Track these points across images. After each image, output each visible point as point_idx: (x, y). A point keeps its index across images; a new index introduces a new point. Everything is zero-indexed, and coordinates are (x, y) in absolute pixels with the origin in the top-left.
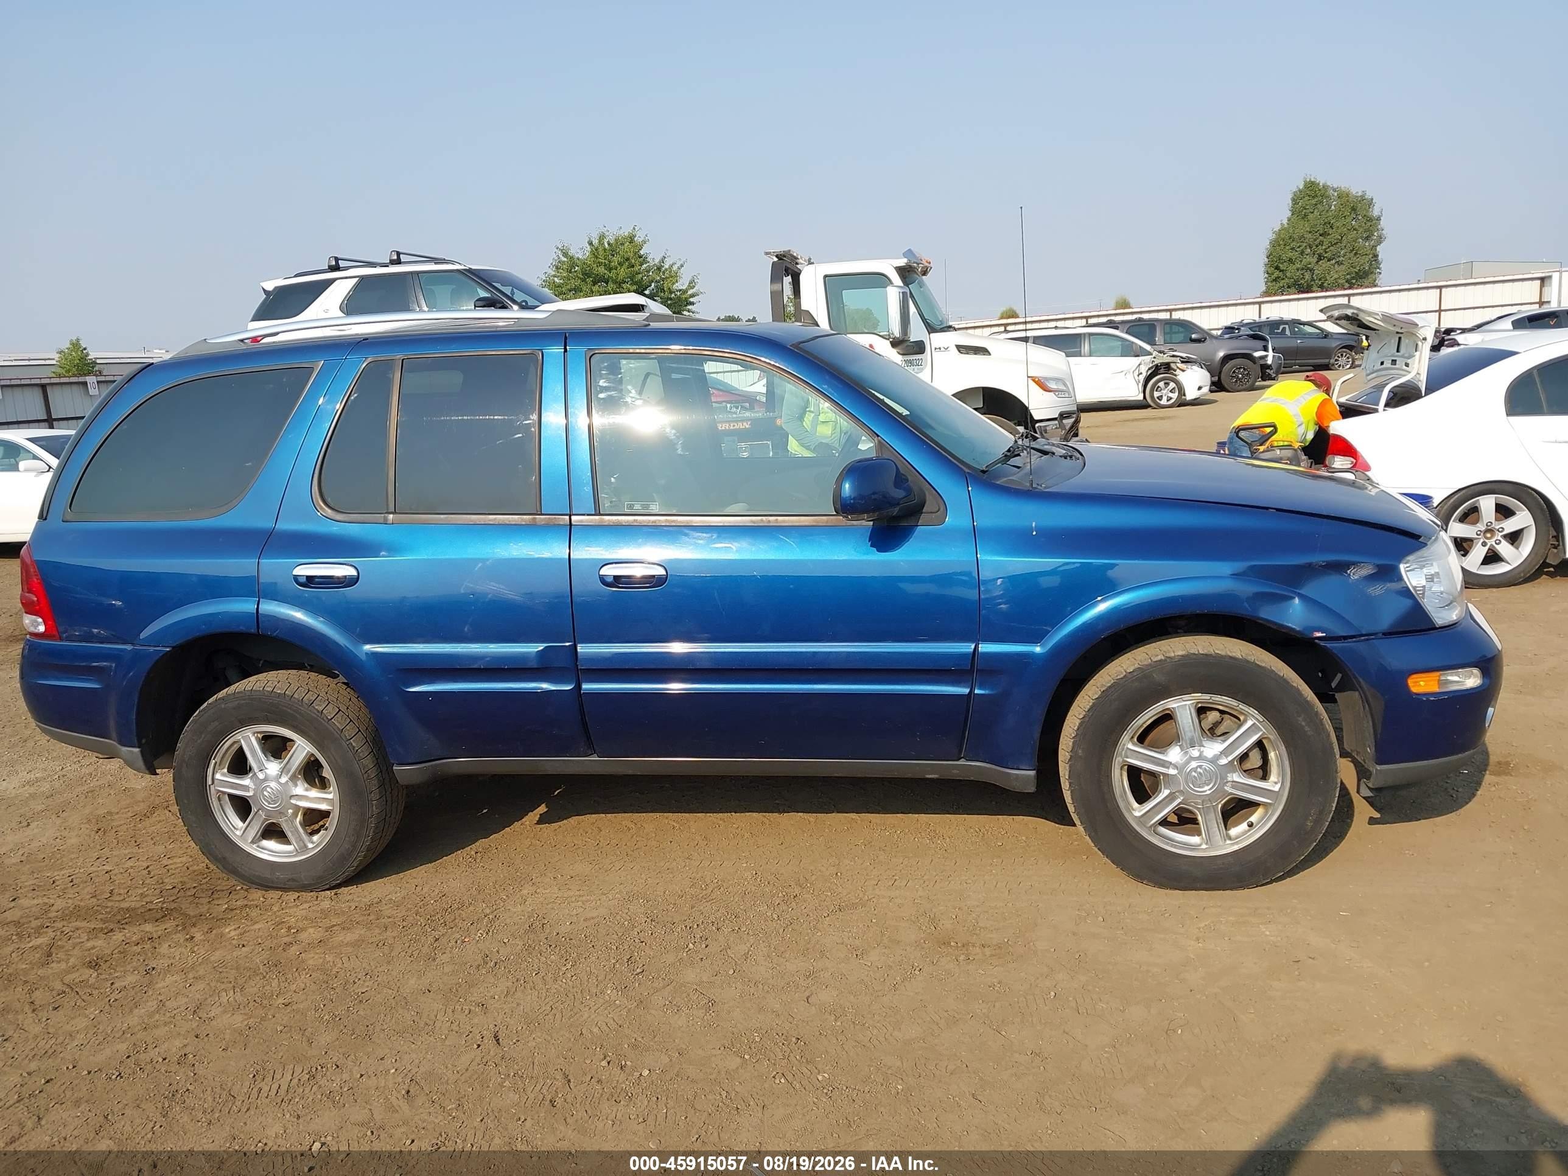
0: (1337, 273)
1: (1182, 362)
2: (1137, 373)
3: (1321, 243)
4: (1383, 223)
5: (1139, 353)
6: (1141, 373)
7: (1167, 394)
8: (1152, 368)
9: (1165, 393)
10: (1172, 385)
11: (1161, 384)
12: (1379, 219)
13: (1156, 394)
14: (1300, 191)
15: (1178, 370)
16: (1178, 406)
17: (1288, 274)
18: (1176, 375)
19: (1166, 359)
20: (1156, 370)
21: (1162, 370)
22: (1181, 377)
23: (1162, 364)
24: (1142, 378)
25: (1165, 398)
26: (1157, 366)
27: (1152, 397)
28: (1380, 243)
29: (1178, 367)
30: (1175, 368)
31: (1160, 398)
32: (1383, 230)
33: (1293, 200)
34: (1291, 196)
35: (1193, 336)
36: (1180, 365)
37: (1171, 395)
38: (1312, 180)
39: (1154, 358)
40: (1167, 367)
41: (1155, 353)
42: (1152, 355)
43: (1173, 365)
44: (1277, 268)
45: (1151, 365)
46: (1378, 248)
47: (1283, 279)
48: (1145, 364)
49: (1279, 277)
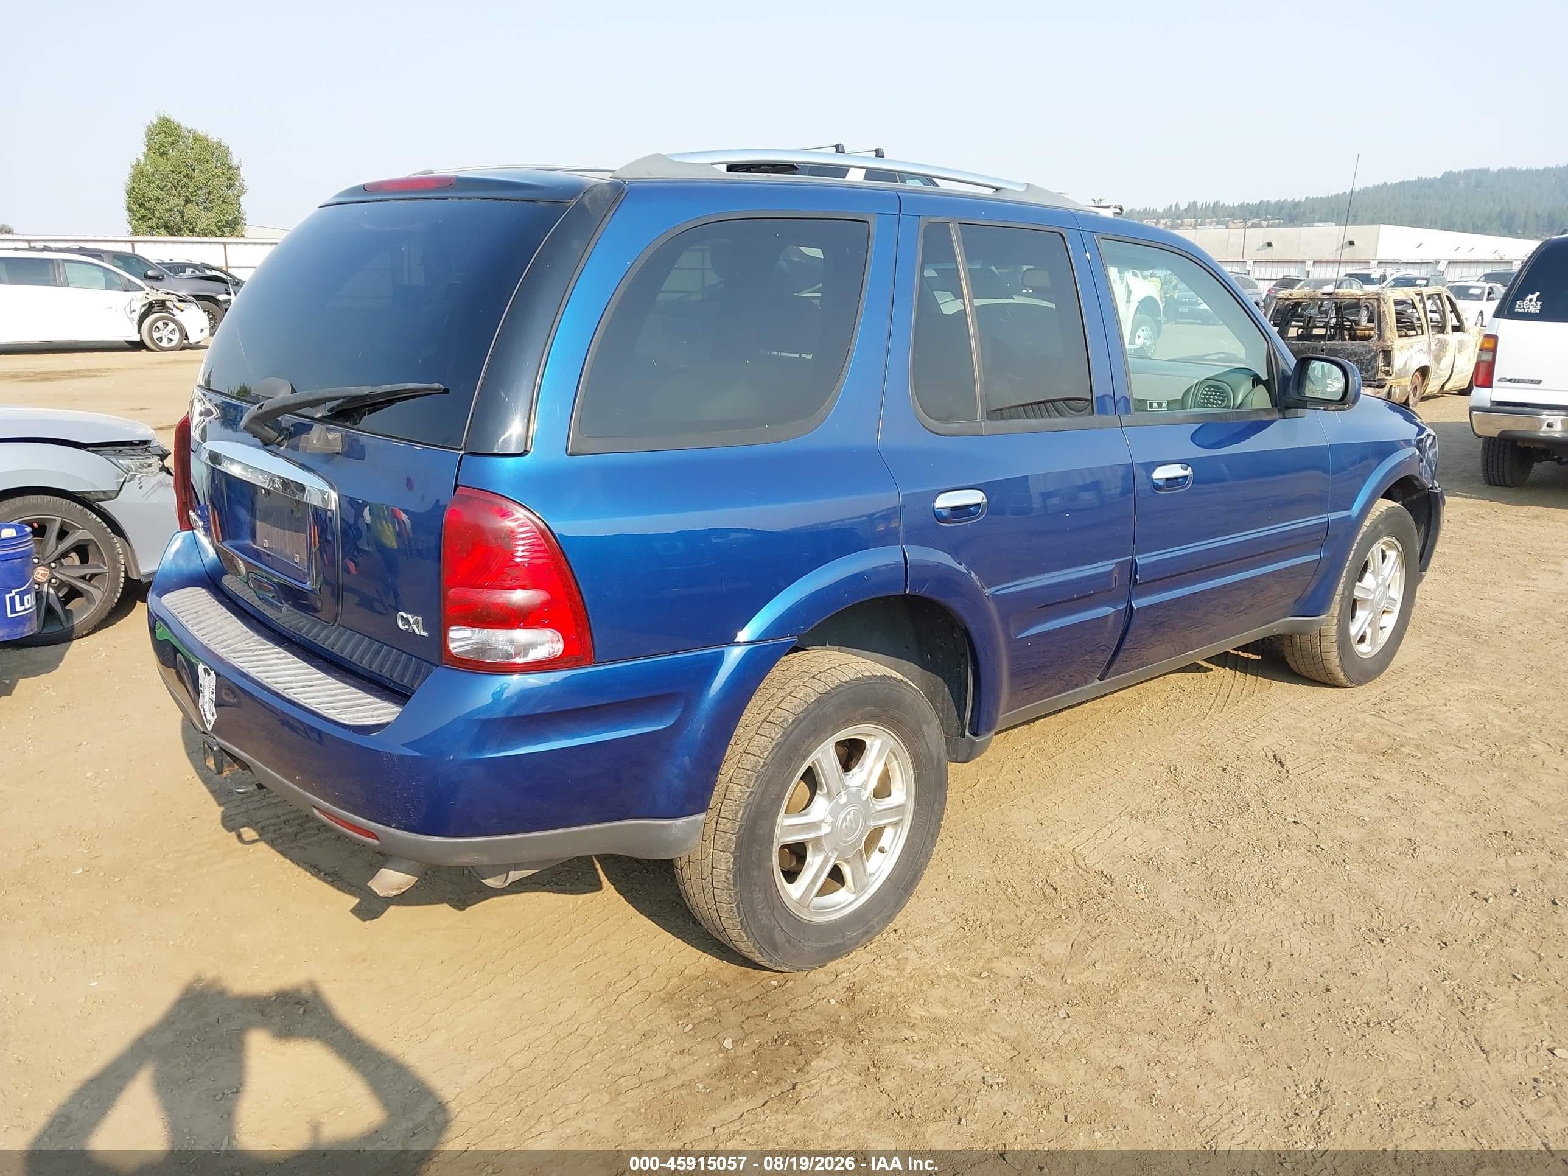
0: (205, 219)
1: (179, 301)
2: (128, 310)
3: (186, 185)
4: (243, 173)
5: (129, 287)
6: (134, 311)
7: (167, 335)
8: (145, 305)
9: (165, 333)
10: (172, 326)
11: (160, 324)
12: (238, 169)
13: (156, 335)
14: (155, 127)
15: (175, 309)
16: (181, 350)
17: (157, 214)
18: (173, 315)
19: (160, 296)
20: (150, 308)
21: (156, 309)
22: (179, 316)
23: (158, 302)
24: (136, 316)
25: (165, 340)
26: (151, 303)
27: (151, 338)
28: (243, 193)
29: (174, 306)
30: (172, 307)
31: (160, 339)
32: (243, 181)
33: (147, 135)
34: (145, 130)
35: (150, 273)
36: (179, 304)
37: (171, 336)
38: (167, 117)
39: (148, 294)
40: (162, 304)
41: (148, 289)
42: (144, 290)
43: (169, 304)
44: (141, 205)
45: (145, 302)
46: (242, 199)
47: (150, 219)
48: (138, 300)
49: (145, 216)
